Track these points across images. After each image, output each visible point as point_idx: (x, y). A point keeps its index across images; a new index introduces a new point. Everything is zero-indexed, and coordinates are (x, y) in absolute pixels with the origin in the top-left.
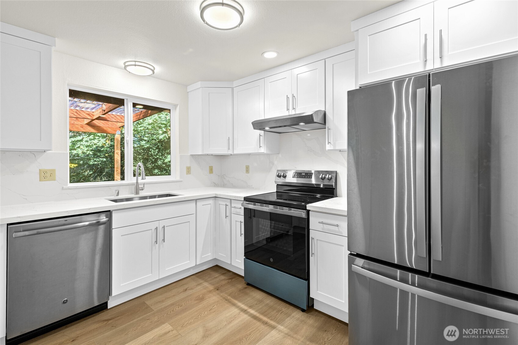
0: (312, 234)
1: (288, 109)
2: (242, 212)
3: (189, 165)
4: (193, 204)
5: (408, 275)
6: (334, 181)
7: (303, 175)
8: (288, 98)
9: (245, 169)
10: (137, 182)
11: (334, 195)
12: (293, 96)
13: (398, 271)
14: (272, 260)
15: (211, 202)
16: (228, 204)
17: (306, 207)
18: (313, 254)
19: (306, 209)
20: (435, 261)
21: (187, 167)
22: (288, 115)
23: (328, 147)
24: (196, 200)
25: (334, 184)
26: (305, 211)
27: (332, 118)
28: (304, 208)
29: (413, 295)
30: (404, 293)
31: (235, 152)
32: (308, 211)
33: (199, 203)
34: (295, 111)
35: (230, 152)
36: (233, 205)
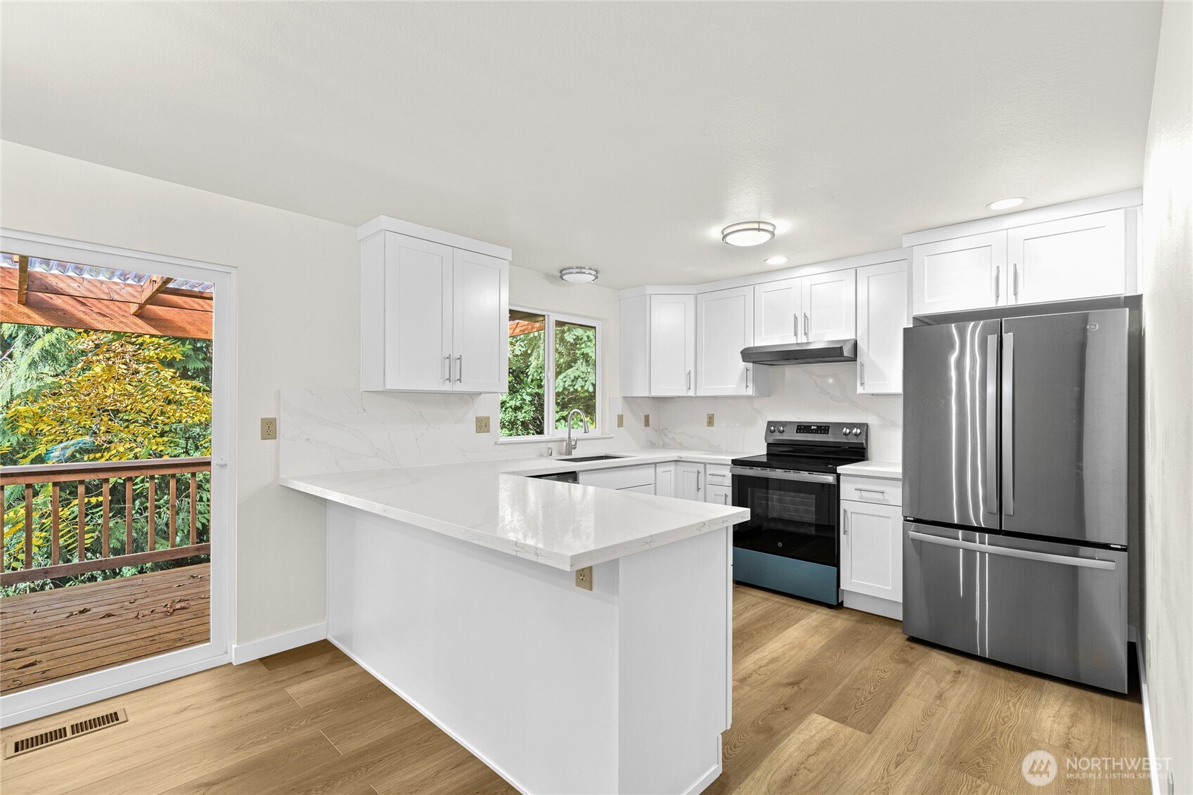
0: (843, 505)
1: (796, 334)
2: (728, 481)
3: (620, 413)
4: (651, 471)
5: (975, 535)
6: (864, 438)
7: (813, 429)
8: (796, 318)
9: (706, 420)
10: (569, 438)
11: (864, 457)
12: (806, 316)
13: (960, 531)
14: (780, 545)
15: (672, 467)
16: (702, 470)
17: (836, 469)
18: (845, 532)
19: (836, 473)
20: (1007, 515)
21: (618, 416)
22: (795, 342)
23: (860, 390)
24: (656, 463)
25: (864, 442)
26: (835, 475)
27: (866, 351)
28: (834, 472)
29: (983, 554)
30: (969, 554)
31: (699, 394)
32: (838, 476)
33: (660, 469)
34: (807, 337)
35: (691, 393)
36: (709, 472)
